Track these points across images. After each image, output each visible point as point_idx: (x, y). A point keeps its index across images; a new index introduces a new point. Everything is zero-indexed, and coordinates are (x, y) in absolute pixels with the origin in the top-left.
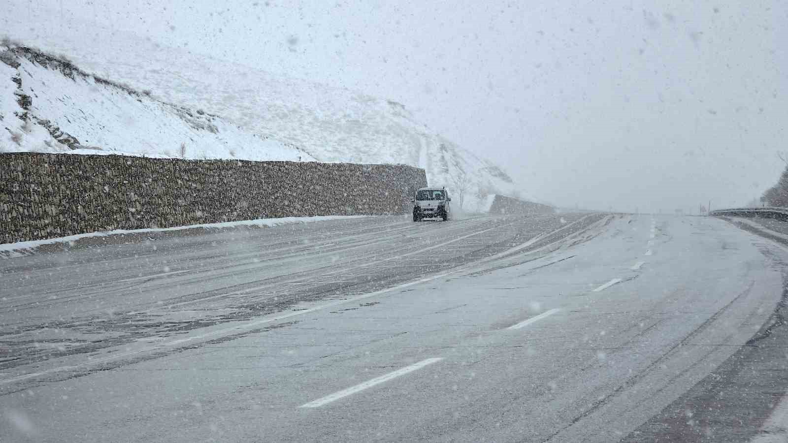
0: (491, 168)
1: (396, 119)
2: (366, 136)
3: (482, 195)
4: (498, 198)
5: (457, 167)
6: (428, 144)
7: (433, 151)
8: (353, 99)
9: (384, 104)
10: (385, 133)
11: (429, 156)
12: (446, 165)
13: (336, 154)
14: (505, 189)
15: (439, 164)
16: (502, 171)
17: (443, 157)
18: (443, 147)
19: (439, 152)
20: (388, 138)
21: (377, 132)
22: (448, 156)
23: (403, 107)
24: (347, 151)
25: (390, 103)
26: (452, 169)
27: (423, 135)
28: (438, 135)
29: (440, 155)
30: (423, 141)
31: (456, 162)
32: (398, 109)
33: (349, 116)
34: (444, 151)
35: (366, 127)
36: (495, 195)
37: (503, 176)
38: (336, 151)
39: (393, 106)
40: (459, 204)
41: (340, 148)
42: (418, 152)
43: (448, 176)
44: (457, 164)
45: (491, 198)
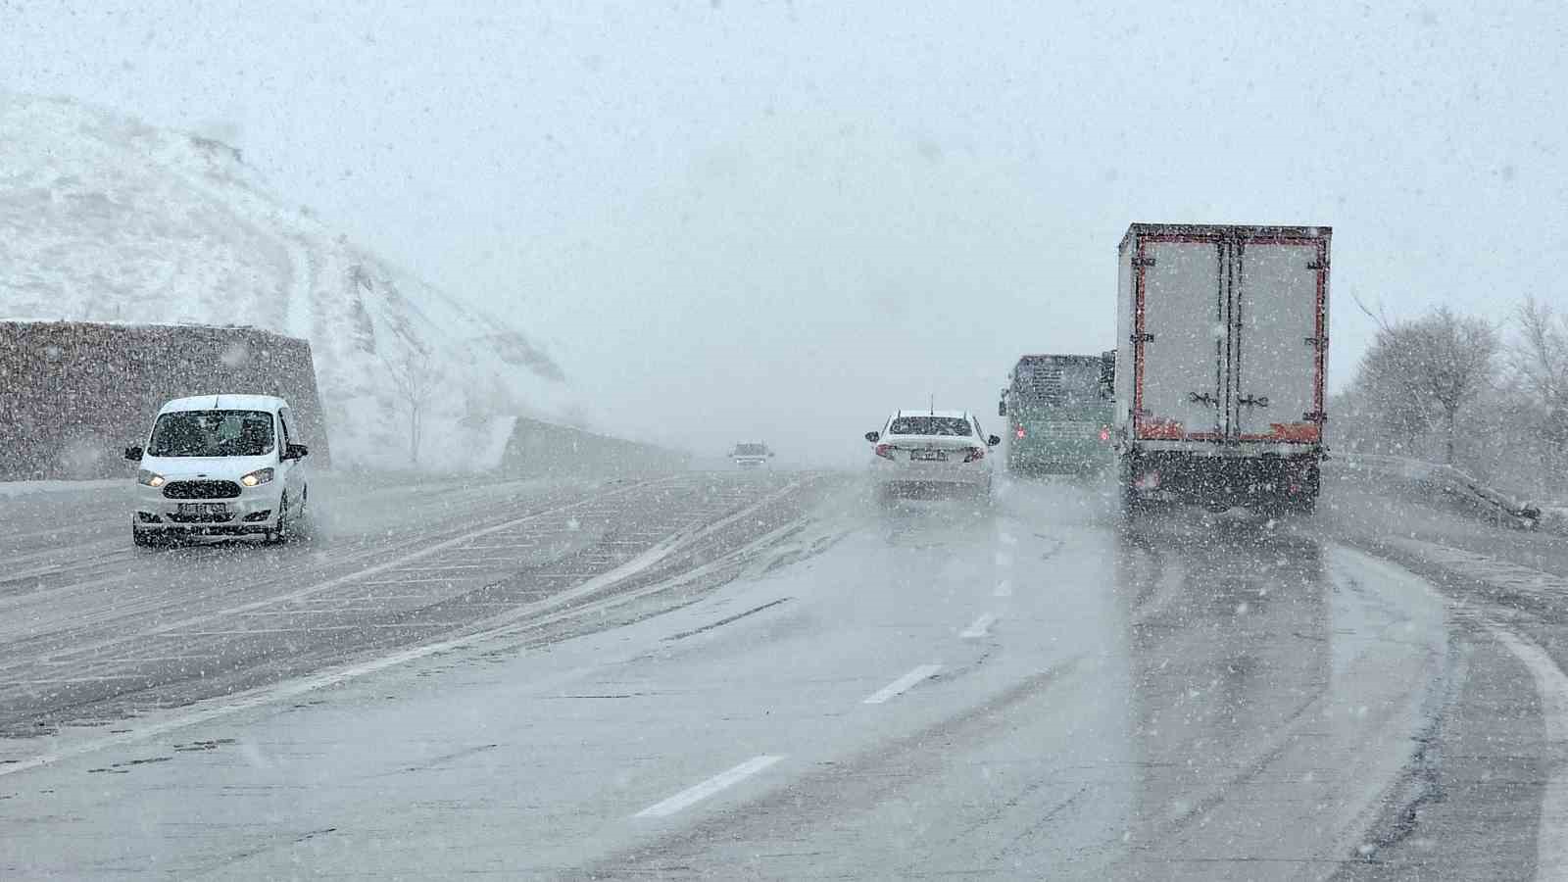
0: (500, 338)
1: (215, 191)
2: (130, 241)
3: (475, 420)
4: (525, 427)
5: (400, 334)
6: (316, 265)
7: (325, 288)
8: (85, 129)
9: (182, 143)
10: (184, 234)
11: (318, 303)
12: (368, 327)
13: (35, 297)
14: (545, 400)
15: (347, 322)
16: (535, 348)
17: (359, 307)
18: (358, 276)
19: (349, 292)
20: (197, 246)
21: (162, 231)
22: (372, 301)
23: (237, 154)
24: (68, 286)
25: (198, 142)
26: (386, 342)
27: (301, 238)
28: (342, 239)
29: (349, 299)
30: (299, 258)
31: (397, 318)
32: (222, 160)
33: (75, 180)
34: (361, 288)
35: (127, 216)
36: (513, 418)
37: (536, 360)
38: (36, 285)
39: (203, 150)
40: (410, 445)
41: (48, 278)
42: (283, 290)
43: (377, 361)
44: (401, 327)
45: (502, 429)
